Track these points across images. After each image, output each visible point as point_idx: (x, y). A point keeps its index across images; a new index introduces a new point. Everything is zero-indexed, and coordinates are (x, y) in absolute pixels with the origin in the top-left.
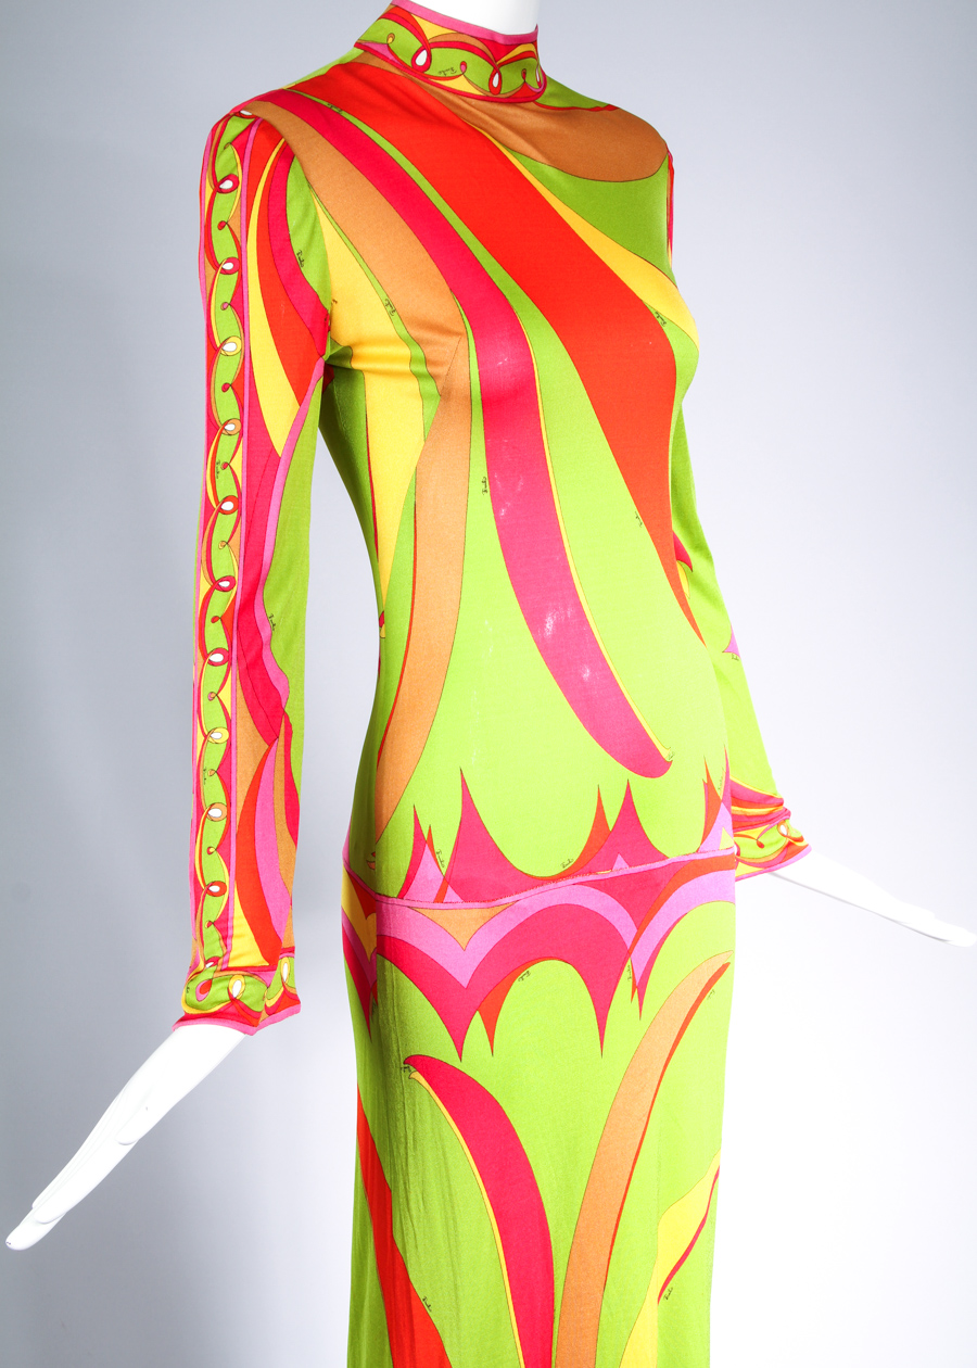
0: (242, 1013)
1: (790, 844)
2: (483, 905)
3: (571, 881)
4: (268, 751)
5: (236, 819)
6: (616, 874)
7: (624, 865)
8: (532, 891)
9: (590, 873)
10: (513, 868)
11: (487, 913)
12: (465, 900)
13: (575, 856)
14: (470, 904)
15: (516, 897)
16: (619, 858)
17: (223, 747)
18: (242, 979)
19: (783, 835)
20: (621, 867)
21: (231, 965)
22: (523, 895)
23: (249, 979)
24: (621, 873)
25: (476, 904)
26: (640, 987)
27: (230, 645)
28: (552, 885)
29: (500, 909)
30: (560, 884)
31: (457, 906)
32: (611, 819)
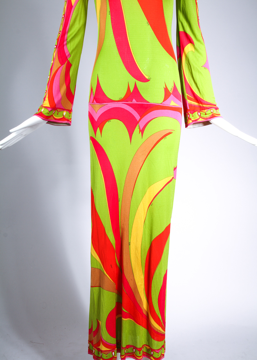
0: (42, 115)
1: (213, 115)
2: (100, 104)
3: (121, 102)
4: (60, 67)
5: (51, 78)
6: (133, 103)
7: (135, 101)
8: (112, 103)
9: (127, 102)
10: (107, 97)
11: (101, 106)
13: (123, 97)
14: (98, 104)
15: (107, 103)
16: (134, 99)
17: (52, 64)
19: (211, 112)
20: (134, 101)
21: (43, 106)
22: (109, 103)
23: (45, 109)
24: (134, 103)
25: (99, 104)
26: (142, 131)
27: (58, 44)
28: (117, 103)
29: (103, 105)
30: (119, 103)
31: (95, 104)
32: (132, 90)
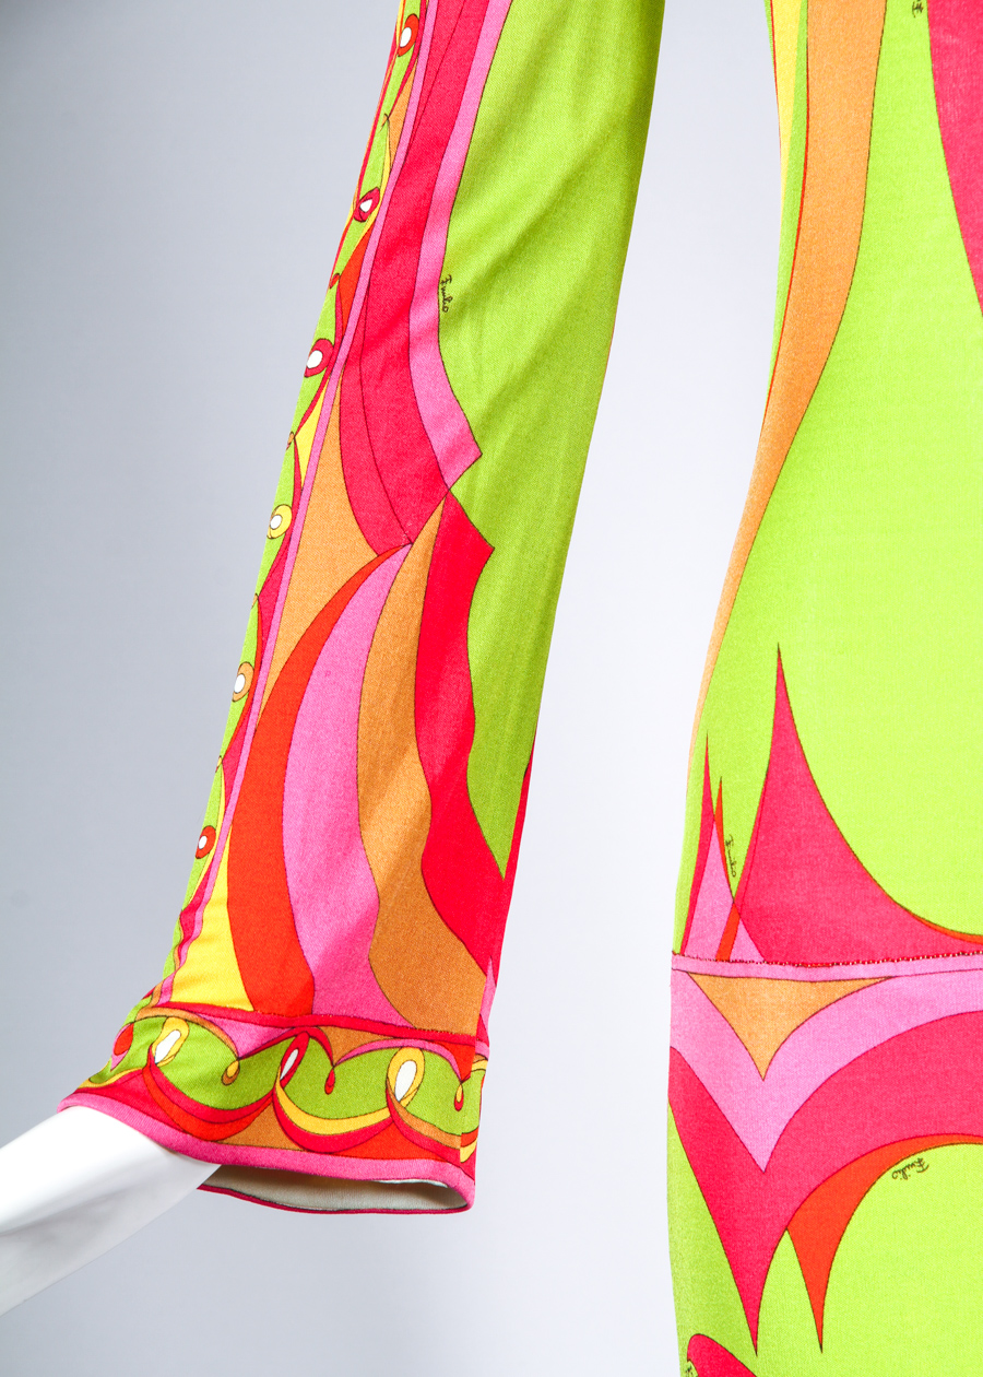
0: (157, 1095)
2: (802, 973)
4: (364, 574)
5: (262, 698)
11: (813, 995)
12: (769, 959)
14: (777, 969)
15: (886, 968)
18: (184, 1028)
21: (176, 997)
22: (904, 967)
23: (197, 1031)
25: (790, 970)
27: (341, 330)
29: (842, 989)
31: (753, 970)
